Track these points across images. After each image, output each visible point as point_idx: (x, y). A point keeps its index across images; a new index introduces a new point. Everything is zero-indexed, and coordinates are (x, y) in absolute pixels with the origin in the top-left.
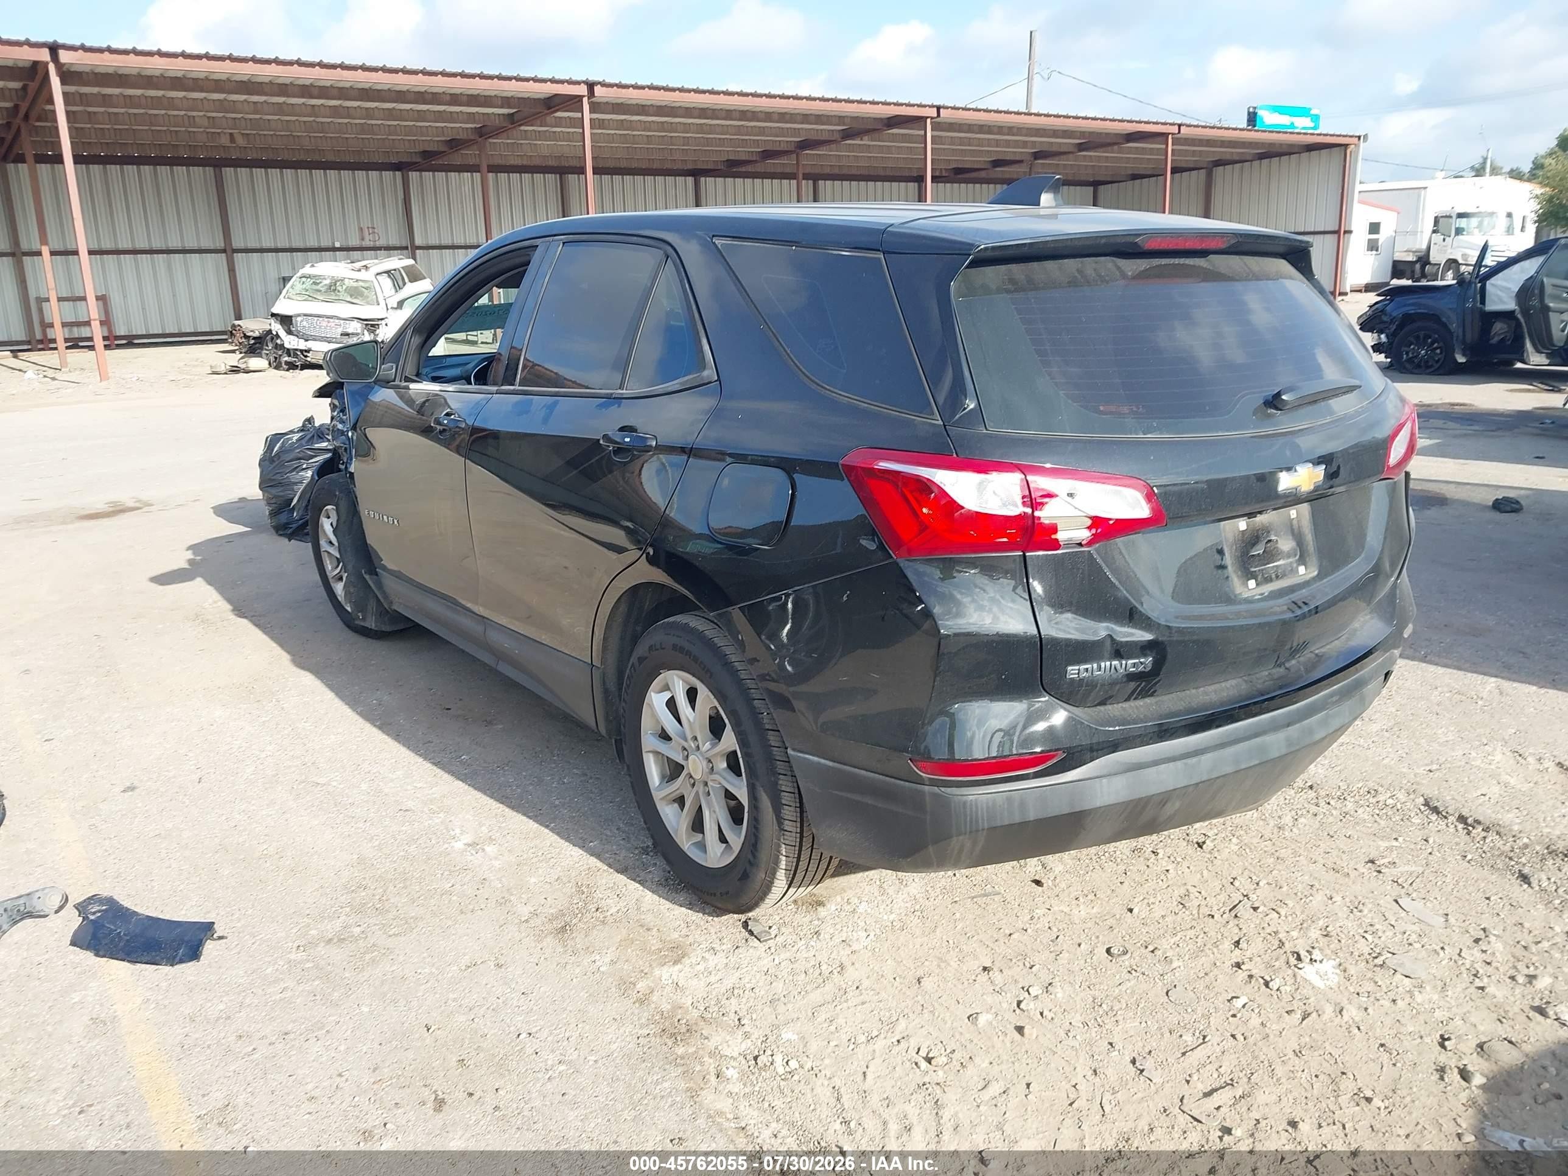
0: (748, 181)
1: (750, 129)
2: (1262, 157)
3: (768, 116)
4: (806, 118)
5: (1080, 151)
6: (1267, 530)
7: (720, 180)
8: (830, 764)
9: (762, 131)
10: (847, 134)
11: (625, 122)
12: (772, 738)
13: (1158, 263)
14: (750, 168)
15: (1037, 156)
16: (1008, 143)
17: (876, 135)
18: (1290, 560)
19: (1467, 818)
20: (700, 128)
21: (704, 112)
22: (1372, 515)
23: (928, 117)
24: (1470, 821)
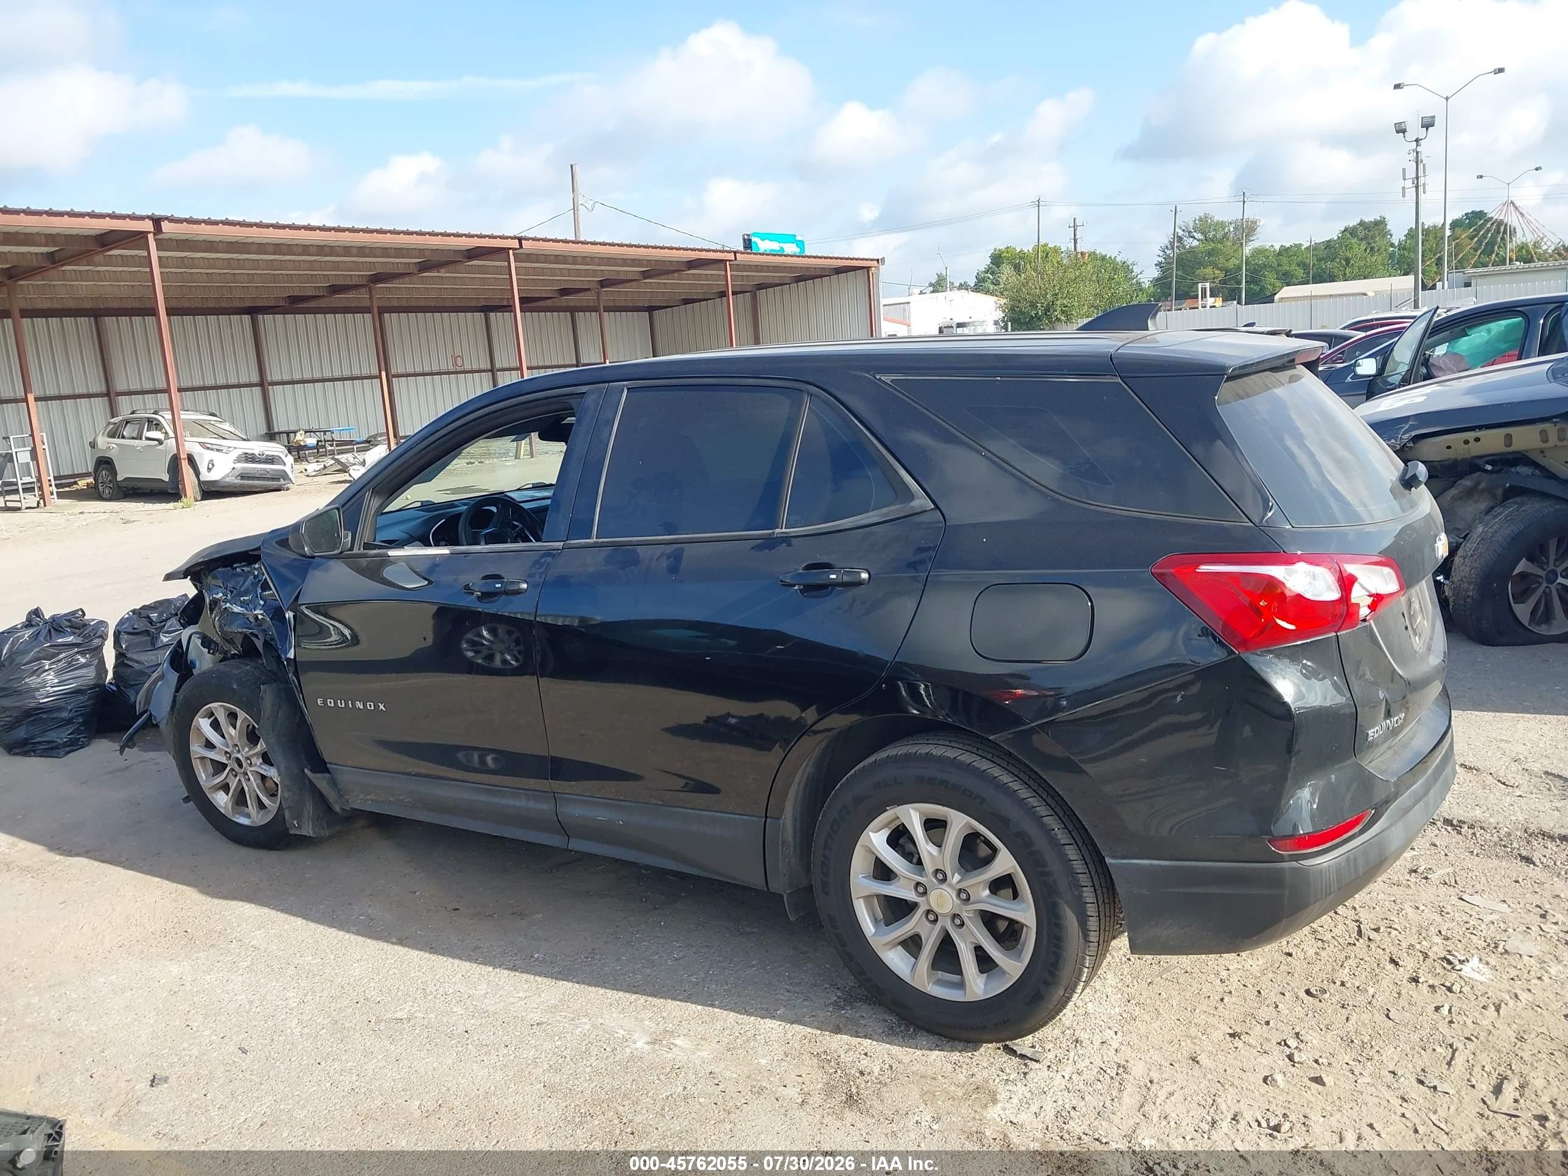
0: (310, 317)
1: (323, 264)
2: (799, 279)
3: (347, 250)
4: (385, 251)
5: (645, 278)
7: (279, 317)
8: (1167, 863)
9: (336, 266)
10: (424, 267)
11: (186, 259)
12: (1069, 852)
14: (313, 304)
15: (603, 284)
16: (579, 273)
17: (452, 267)
19: (1452, 821)
20: (270, 264)
21: (279, 248)
23: (510, 249)
24: (1455, 822)
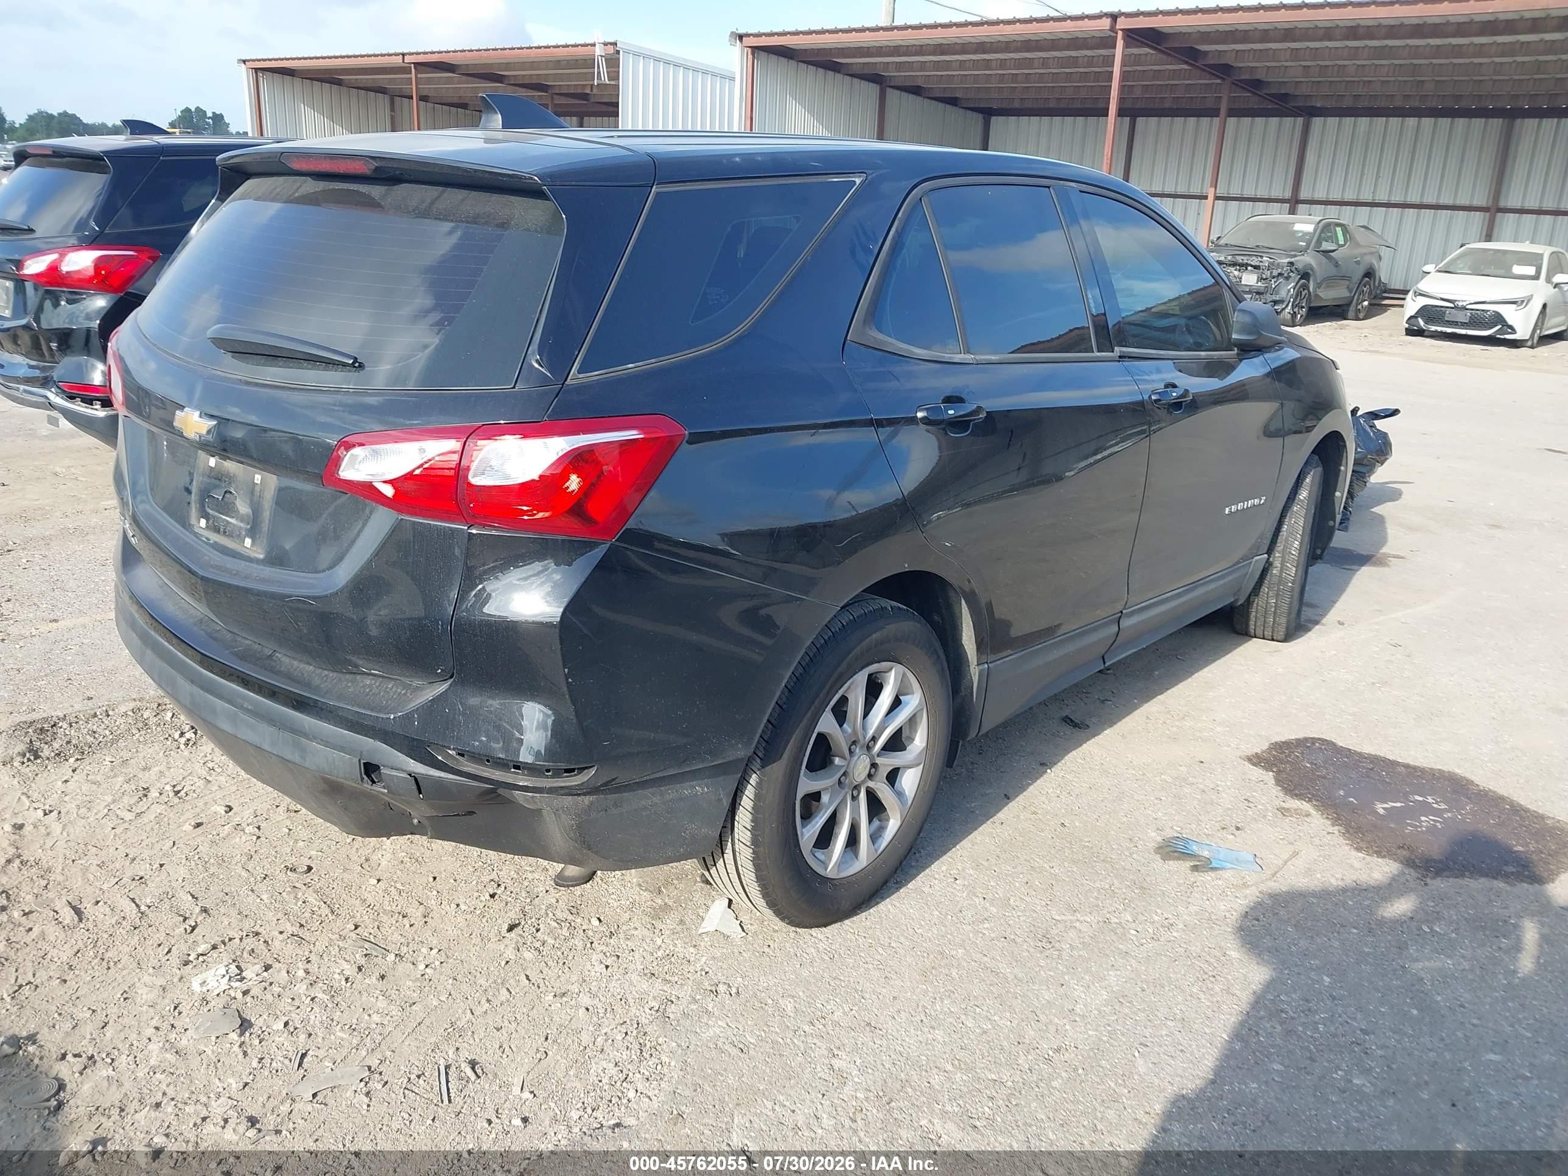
6: (229, 478)
13: (331, 187)
18: (242, 525)
22: (361, 542)
